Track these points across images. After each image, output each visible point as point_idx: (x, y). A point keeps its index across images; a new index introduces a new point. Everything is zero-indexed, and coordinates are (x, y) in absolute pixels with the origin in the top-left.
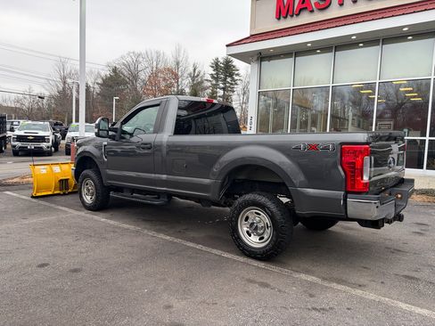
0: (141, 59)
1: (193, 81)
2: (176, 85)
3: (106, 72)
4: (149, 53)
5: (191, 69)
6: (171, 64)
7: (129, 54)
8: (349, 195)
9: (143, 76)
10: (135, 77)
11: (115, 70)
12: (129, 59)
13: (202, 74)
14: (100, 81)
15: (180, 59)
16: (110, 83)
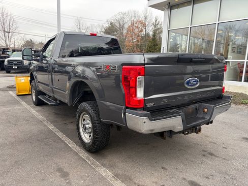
0: (125, 16)
1: (155, 27)
2: (144, 30)
3: (107, 25)
4: (130, 12)
5: (154, 21)
6: (142, 18)
7: (119, 14)
8: (127, 109)
9: (126, 26)
10: (122, 27)
11: (111, 24)
12: (119, 17)
13: (160, 23)
14: (103, 30)
15: (147, 14)
16: (109, 31)
